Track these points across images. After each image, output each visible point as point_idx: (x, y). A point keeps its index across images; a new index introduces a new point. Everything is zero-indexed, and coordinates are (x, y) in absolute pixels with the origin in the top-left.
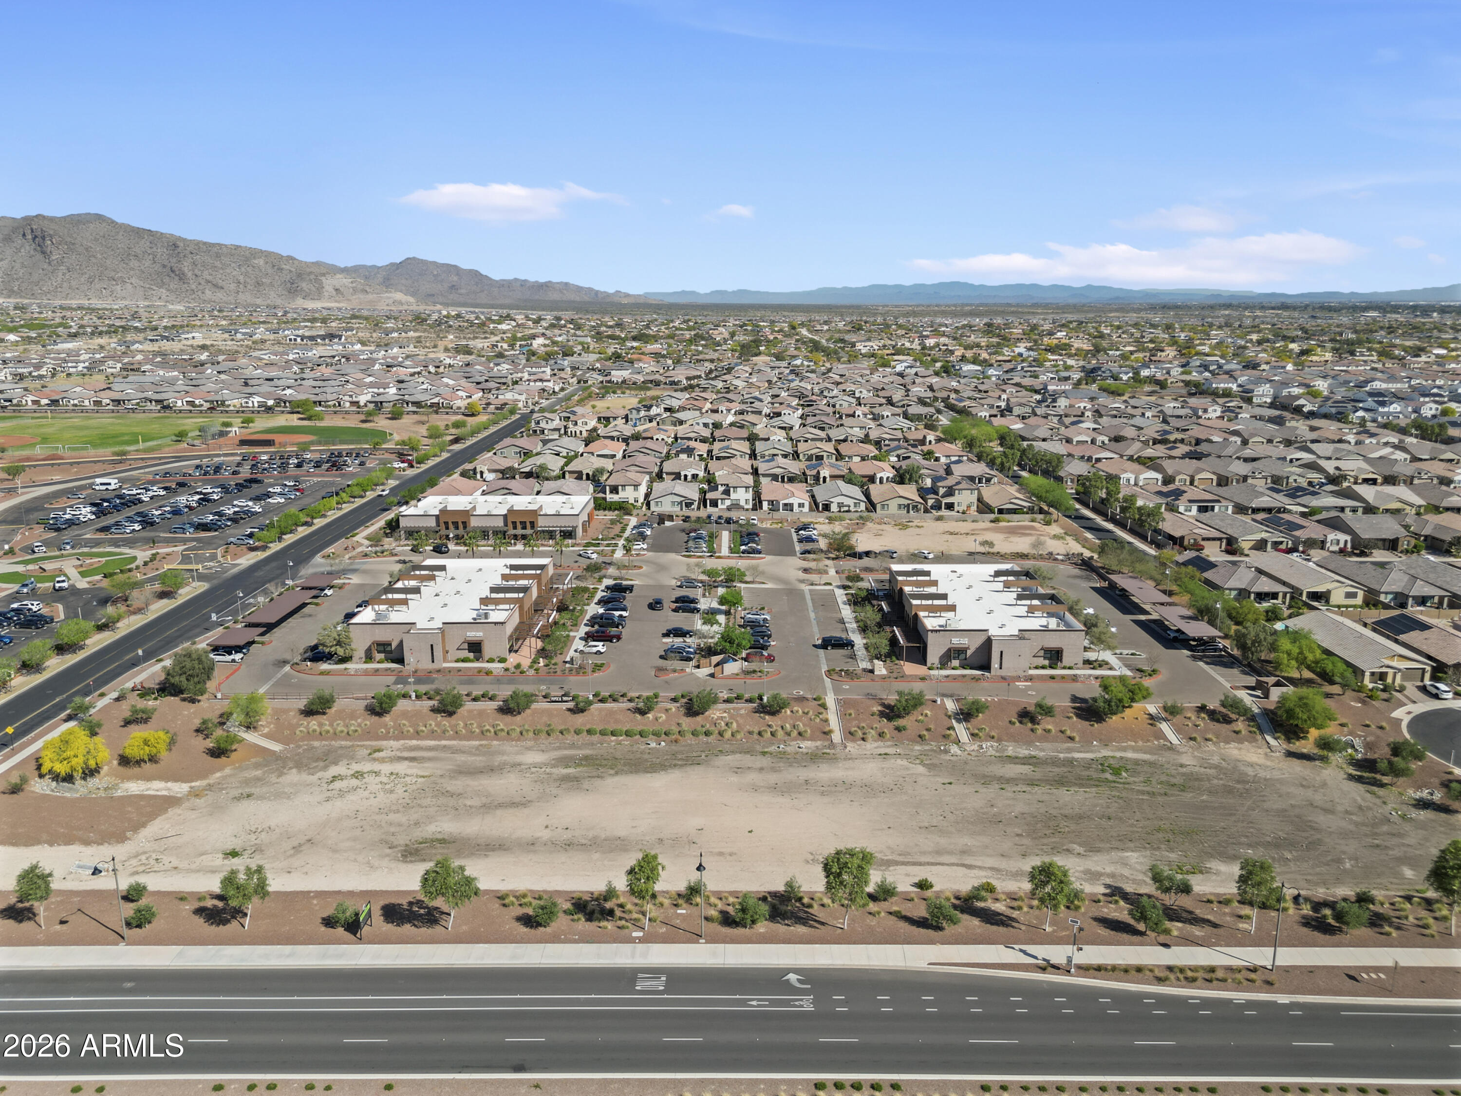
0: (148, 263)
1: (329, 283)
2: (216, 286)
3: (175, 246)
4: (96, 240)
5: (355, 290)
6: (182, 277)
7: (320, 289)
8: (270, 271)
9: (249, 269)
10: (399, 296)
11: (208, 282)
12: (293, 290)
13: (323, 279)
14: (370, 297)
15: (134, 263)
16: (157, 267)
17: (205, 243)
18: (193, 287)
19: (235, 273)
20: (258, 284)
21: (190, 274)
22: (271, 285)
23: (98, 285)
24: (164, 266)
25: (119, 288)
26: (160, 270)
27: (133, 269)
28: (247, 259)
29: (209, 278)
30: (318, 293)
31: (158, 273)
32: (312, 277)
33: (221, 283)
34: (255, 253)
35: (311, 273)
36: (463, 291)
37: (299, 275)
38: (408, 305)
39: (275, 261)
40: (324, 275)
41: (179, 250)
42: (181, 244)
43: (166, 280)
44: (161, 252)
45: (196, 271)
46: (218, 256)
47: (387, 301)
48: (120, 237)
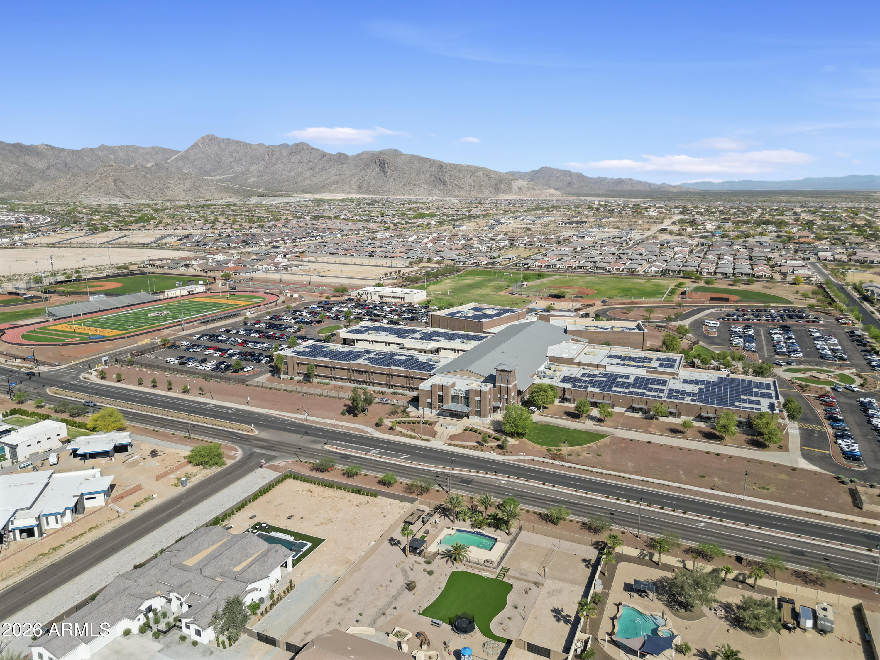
0: (428, 176)
1: (516, 185)
2: (460, 187)
3: (441, 166)
4: (405, 164)
5: (529, 188)
6: (444, 183)
7: (511, 188)
8: (485, 179)
9: (475, 178)
10: (552, 191)
11: (457, 185)
12: (497, 188)
13: (512, 182)
14: (537, 192)
15: (422, 176)
16: (433, 178)
17: (453, 164)
18: (450, 188)
19: (469, 180)
20: (481, 186)
21: (448, 182)
22: (486, 186)
23: (408, 188)
24: (436, 177)
25: (417, 189)
26: (434, 179)
27: (421, 179)
28: (474, 173)
29: (457, 183)
30: (509, 191)
31: (433, 181)
32: (507, 181)
33: (463, 186)
34: (477, 169)
35: (506, 179)
36: (575, 186)
37: (500, 181)
38: (557, 196)
39: (488, 173)
40: (512, 180)
41: (443, 168)
42: (444, 166)
43: (437, 185)
44: (435, 170)
45: (452, 180)
46: (460, 171)
47: (546, 194)
48: (415, 162)
